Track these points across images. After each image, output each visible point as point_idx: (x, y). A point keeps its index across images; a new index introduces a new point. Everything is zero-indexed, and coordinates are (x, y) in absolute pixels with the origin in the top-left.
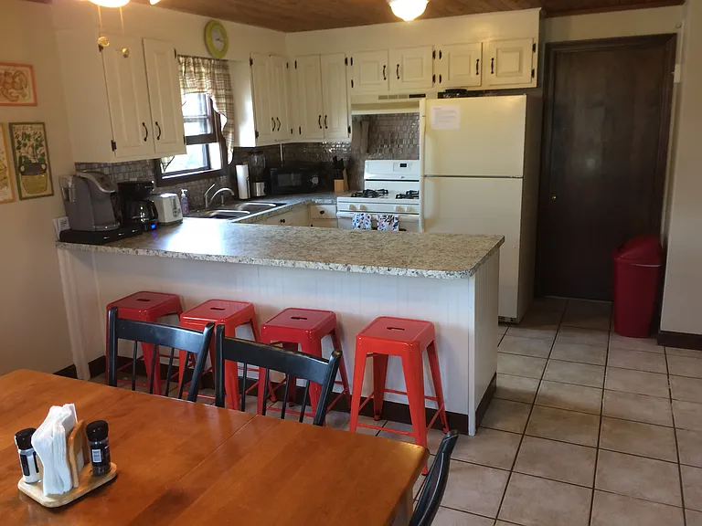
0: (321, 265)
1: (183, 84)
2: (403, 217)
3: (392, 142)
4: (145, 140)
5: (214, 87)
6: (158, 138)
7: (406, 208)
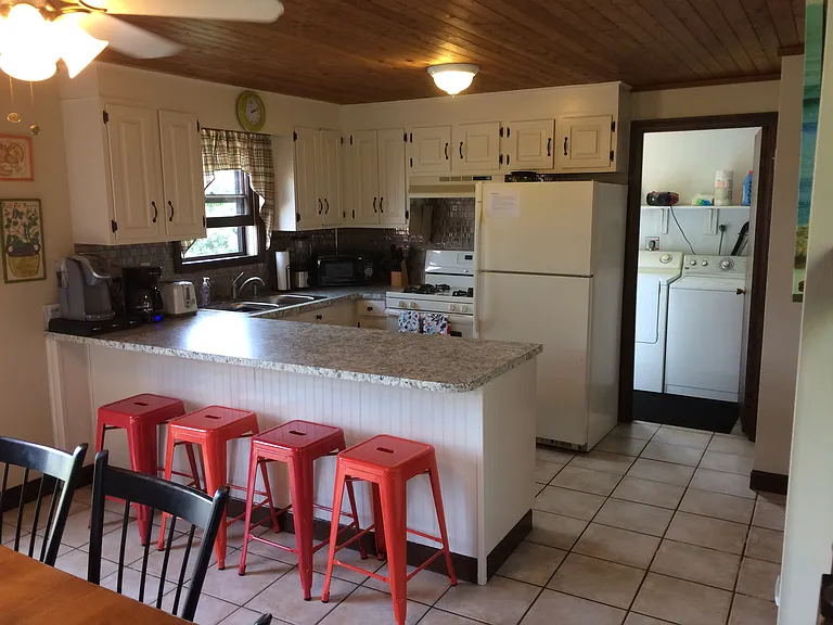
0: (311, 369)
1: (213, 160)
2: (453, 318)
3: (458, 230)
4: (154, 221)
5: (252, 164)
6: (171, 220)
7: (461, 307)
